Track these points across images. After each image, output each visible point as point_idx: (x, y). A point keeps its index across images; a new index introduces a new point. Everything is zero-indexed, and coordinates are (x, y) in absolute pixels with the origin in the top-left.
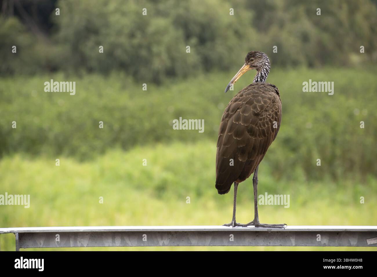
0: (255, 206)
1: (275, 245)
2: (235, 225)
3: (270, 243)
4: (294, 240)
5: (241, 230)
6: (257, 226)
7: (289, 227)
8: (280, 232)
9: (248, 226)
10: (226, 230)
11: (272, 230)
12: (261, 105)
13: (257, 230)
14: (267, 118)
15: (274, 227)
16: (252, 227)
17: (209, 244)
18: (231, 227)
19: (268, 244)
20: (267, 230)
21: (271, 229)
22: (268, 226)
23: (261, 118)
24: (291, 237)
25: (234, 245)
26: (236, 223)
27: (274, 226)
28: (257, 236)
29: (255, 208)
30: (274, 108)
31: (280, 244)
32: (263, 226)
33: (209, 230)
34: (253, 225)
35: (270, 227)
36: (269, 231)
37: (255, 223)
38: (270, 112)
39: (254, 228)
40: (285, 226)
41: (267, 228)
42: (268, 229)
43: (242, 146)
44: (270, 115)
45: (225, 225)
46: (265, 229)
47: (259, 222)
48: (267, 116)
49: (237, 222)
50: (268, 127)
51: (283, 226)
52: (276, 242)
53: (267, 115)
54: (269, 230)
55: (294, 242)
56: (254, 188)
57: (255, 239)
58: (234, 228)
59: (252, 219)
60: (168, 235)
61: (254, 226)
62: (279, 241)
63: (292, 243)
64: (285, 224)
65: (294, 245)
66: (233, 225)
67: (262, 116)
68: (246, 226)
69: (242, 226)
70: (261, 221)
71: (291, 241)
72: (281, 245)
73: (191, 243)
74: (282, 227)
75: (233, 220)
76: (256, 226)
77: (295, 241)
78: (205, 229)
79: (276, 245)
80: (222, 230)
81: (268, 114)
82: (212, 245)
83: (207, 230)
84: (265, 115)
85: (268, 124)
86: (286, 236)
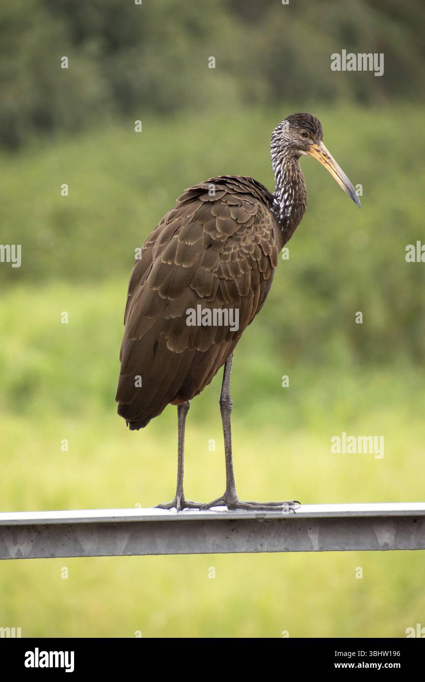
0: (227, 462)
1: (274, 549)
2: (184, 505)
3: (261, 545)
4: (317, 537)
5: (196, 518)
6: (233, 506)
7: (305, 509)
8: (284, 519)
9: (211, 509)
10: (162, 519)
11: (266, 517)
13: (233, 517)
14: (241, 255)
15: (271, 510)
16: (221, 511)
17: (123, 552)
18: (173, 512)
19: (259, 547)
20: (254, 517)
21: (265, 514)
22: (257, 507)
23: (226, 255)
24: (310, 531)
25: (182, 552)
26: (185, 500)
27: (271, 506)
28: (233, 530)
29: (227, 465)
30: (260, 234)
31: (284, 547)
32: (246, 507)
33: (123, 520)
34: (224, 505)
35: (262, 509)
36: (259, 519)
37: (229, 500)
38: (250, 241)
39: (226, 511)
40: (296, 506)
41: (256, 512)
42: (256, 514)
43: (174, 317)
44: (249, 248)
45: (160, 507)
46: (252, 514)
47: (236, 497)
48: (242, 252)
49: (187, 500)
50: (245, 276)
51: (292, 507)
52: (276, 543)
53: (243, 249)
54: (260, 517)
55: (317, 542)
56: (223, 421)
57: (227, 538)
58: (181, 513)
59: (220, 491)
61: (225, 508)
62: (282, 540)
63: (313, 543)
64: (295, 502)
65: (316, 548)
66: (179, 506)
67: (229, 249)
68: (207, 507)
69: (200, 507)
70: (242, 495)
71: (310, 540)
72: (287, 550)
73: (82, 550)
74: (290, 509)
75: (177, 496)
76: (229, 508)
77: (319, 541)
78: (114, 517)
79: (277, 549)
80: (153, 519)
81: (245, 245)
82: (130, 553)
83: (118, 520)
84: (235, 248)
85: (245, 269)
86: (299, 529)
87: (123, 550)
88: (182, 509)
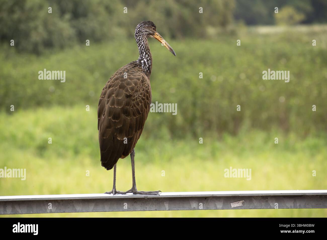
1: (151, 210)
2: (116, 193)
3: (146, 208)
5: (120, 197)
6: (135, 193)
7: (163, 194)
8: (155, 198)
9: (126, 194)
10: (107, 198)
11: (148, 197)
12: (131, 87)
13: (135, 197)
14: (139, 97)
15: (150, 194)
16: (130, 195)
17: (92, 211)
18: (112, 195)
19: (145, 209)
20: (144, 197)
22: (145, 193)
23: (134, 99)
24: (165, 203)
25: (115, 211)
26: (117, 191)
27: (150, 193)
28: (135, 202)
29: (133, 177)
31: (155, 209)
32: (140, 193)
33: (92, 198)
34: (132, 192)
35: (146, 194)
36: (145, 198)
37: (133, 190)
38: (141, 91)
39: (132, 195)
40: (160, 193)
41: (144, 195)
42: (144, 196)
43: (119, 127)
45: (106, 193)
46: (143, 196)
47: (136, 189)
48: (139, 96)
49: (117, 190)
51: (158, 193)
52: (152, 207)
53: (139, 95)
54: (146, 197)
55: (167, 207)
56: (131, 160)
57: (133, 205)
58: (115, 195)
59: (130, 187)
60: (55, 203)
61: (132, 194)
62: (154, 206)
63: (166, 207)
64: (159, 191)
65: (167, 209)
66: (114, 193)
67: (135, 96)
68: (125, 193)
69: (122, 193)
70: (139, 189)
71: (165, 206)
72: (156, 210)
73: (76, 210)
74: (157, 194)
75: (113, 189)
76: (134, 194)
77: (168, 206)
78: (88, 197)
79: (152, 209)
80: (104, 198)
82: (95, 211)
83: (90, 198)
84: (137, 95)
85: (141, 102)
86: (161, 202)
87: (92, 210)
88: (115, 194)
